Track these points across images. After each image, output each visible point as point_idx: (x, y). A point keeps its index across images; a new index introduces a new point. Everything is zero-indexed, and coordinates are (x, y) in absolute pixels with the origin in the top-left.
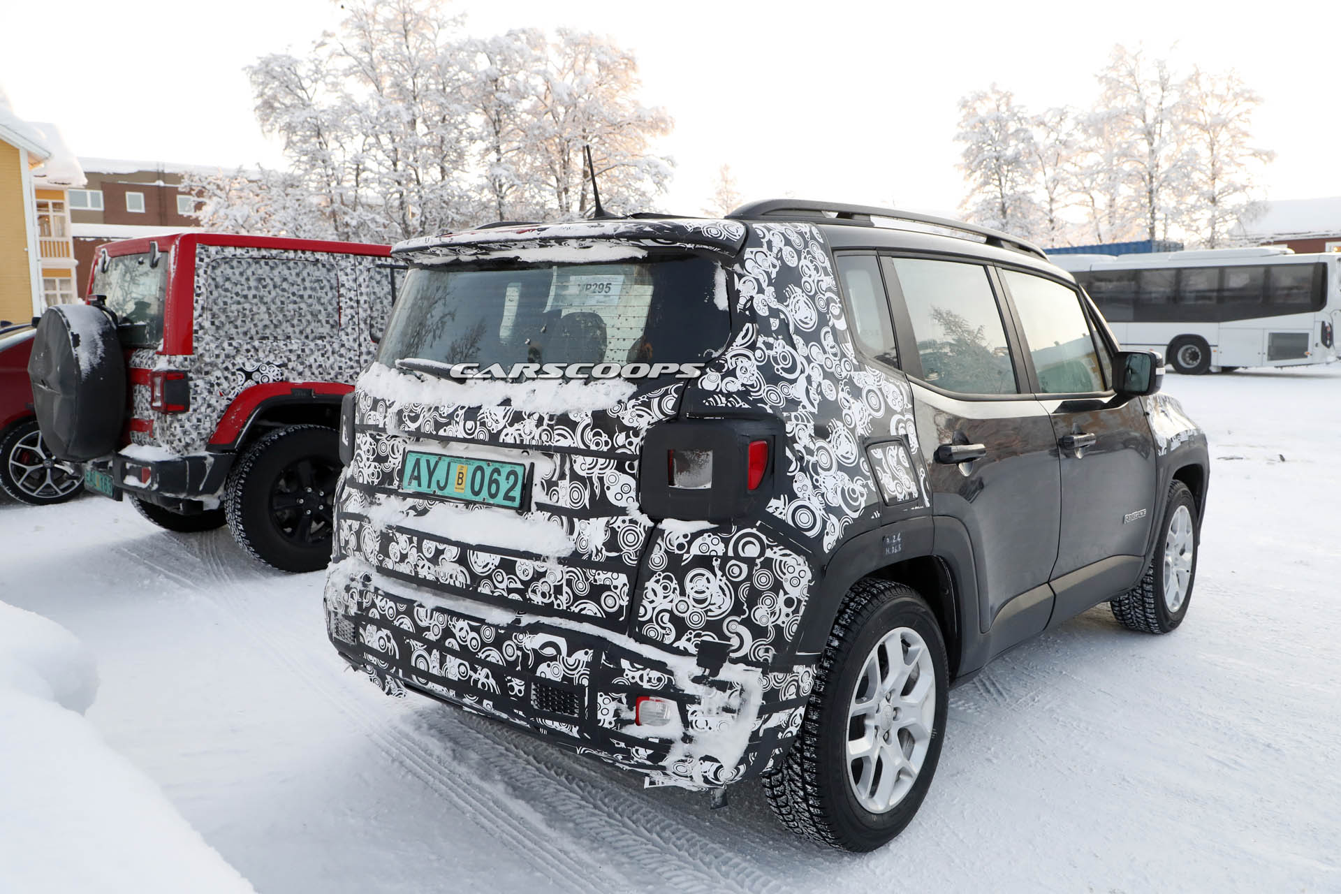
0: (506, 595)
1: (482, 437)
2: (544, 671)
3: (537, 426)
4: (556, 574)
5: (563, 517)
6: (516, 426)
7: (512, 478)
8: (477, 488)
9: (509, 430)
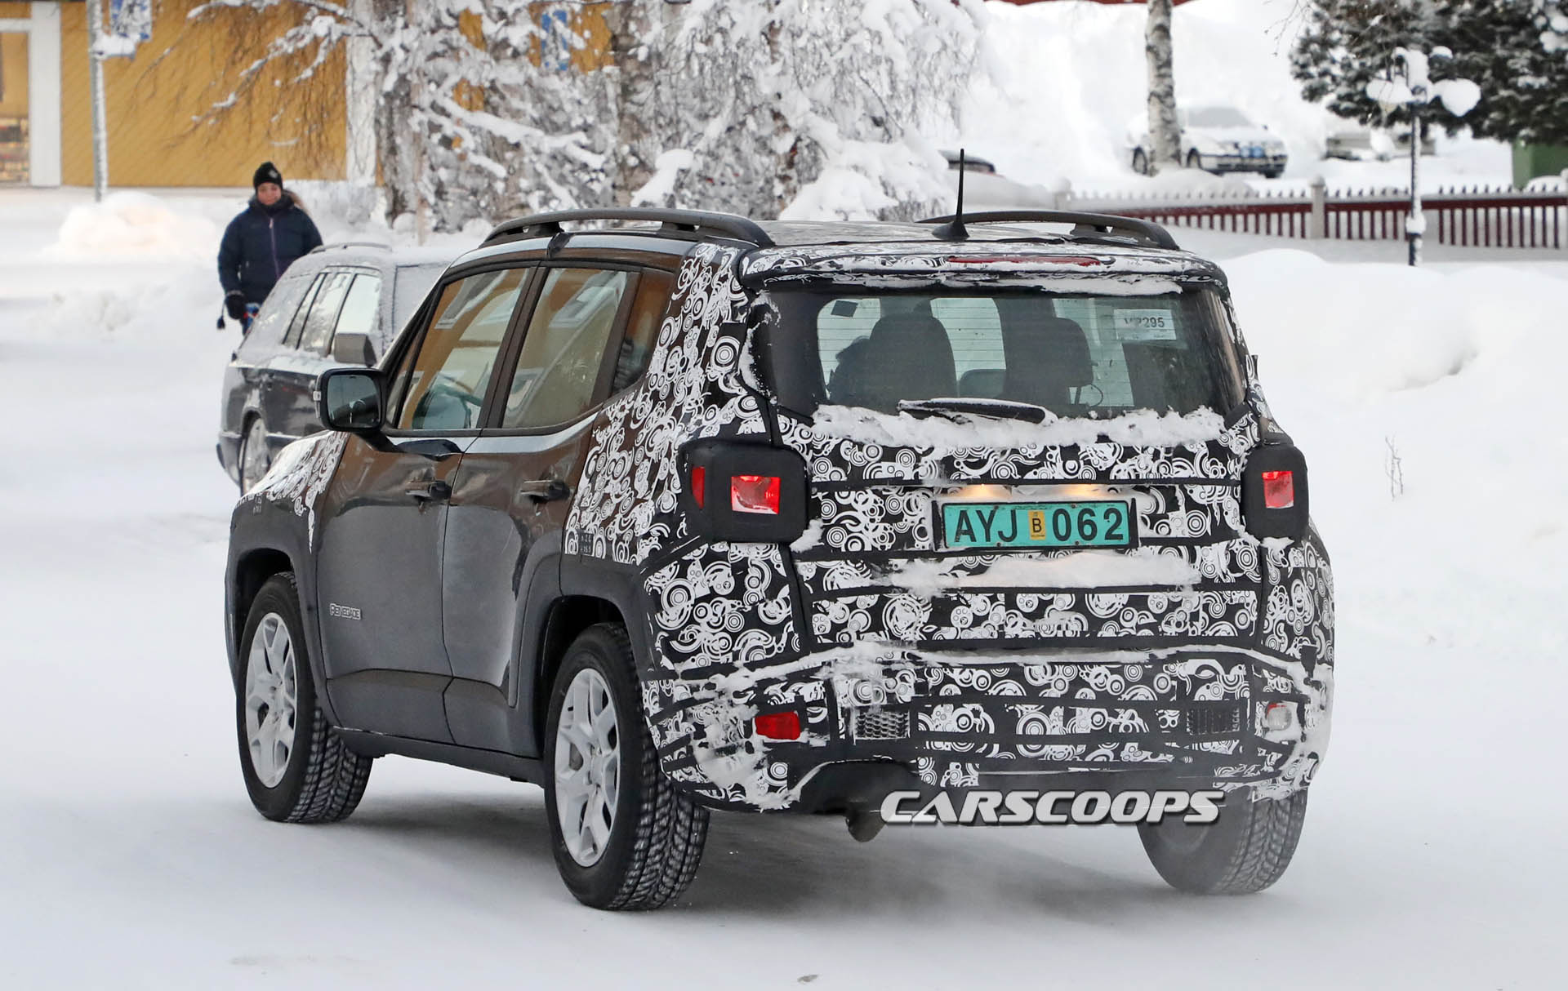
0: (1133, 633)
1: (1087, 476)
2: (1204, 694)
3: (1154, 460)
4: (1193, 601)
5: (1181, 547)
6: (1129, 461)
7: (1113, 517)
8: (1062, 532)
9: (1121, 466)
